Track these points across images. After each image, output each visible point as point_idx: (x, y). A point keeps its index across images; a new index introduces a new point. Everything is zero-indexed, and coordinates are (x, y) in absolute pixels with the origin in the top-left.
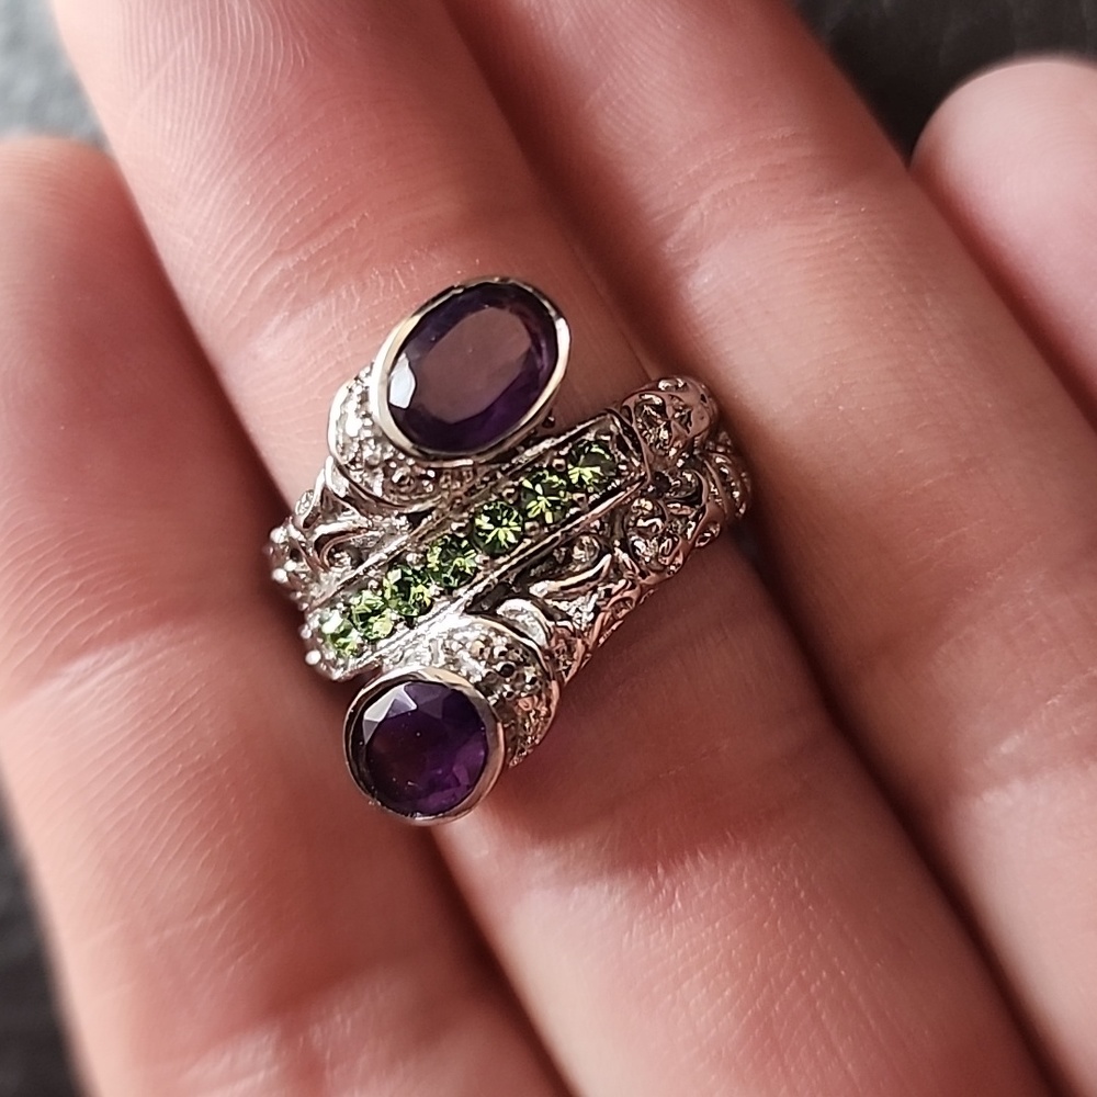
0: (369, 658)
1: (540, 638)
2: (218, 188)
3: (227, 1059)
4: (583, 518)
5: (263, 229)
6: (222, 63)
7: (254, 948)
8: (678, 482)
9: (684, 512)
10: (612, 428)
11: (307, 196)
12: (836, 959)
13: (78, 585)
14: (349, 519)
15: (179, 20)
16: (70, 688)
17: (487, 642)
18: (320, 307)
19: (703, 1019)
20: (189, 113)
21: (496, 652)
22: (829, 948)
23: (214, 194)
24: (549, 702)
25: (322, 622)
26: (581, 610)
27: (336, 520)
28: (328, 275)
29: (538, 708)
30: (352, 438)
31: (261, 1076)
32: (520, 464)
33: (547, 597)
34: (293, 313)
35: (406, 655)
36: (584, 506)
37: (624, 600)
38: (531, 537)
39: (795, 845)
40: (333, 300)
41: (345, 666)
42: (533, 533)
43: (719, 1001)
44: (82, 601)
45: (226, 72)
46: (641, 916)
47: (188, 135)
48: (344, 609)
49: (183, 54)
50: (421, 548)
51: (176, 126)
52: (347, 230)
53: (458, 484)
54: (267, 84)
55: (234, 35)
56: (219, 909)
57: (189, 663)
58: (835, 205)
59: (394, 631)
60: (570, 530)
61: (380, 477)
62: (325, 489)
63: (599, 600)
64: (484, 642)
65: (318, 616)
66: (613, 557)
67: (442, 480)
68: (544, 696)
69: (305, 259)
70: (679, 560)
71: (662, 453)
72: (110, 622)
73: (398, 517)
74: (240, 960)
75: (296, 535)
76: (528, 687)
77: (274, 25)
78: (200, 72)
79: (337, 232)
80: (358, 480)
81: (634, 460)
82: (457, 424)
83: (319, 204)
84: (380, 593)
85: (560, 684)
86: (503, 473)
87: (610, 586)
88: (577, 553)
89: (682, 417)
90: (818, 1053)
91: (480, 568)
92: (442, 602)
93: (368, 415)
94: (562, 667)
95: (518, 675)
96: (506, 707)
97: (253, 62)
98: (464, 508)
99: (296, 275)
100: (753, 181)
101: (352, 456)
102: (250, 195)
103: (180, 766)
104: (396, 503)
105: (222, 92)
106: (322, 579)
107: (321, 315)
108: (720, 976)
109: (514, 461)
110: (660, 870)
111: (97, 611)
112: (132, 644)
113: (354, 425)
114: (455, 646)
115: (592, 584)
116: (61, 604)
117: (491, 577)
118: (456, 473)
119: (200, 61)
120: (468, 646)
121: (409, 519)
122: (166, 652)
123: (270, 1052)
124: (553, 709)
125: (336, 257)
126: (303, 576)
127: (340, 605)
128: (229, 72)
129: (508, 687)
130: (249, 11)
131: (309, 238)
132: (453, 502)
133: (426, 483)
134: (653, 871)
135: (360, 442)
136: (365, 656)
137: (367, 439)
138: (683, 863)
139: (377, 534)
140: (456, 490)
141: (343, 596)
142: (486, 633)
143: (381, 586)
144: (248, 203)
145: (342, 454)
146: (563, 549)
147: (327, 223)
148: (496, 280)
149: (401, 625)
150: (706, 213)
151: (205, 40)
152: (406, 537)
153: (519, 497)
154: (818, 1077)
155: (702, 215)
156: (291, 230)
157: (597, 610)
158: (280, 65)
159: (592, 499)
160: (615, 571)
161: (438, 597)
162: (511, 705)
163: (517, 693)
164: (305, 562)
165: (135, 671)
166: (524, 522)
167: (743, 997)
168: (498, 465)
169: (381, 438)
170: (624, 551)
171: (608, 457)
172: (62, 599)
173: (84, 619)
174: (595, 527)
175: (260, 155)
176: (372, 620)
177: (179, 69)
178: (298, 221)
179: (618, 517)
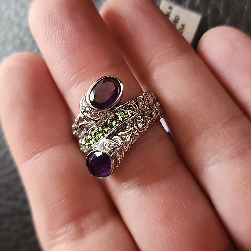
0: (90, 148)
1: (120, 143)
2: (63, 61)
3: (65, 229)
4: (128, 120)
5: (72, 69)
6: (63, 37)
7: (70, 208)
8: (147, 112)
9: (148, 118)
10: (133, 103)
11: (80, 62)
12: (181, 201)
13: (36, 140)
14: (85, 122)
15: (55, 28)
16: (35, 160)
17: (110, 144)
18: (83, 83)
19: (155, 213)
20: (57, 46)
21: (112, 146)
22: (180, 199)
23: (62, 62)
24: (122, 155)
25: (81, 142)
26: (128, 137)
27: (82, 122)
28: (84, 77)
29: (121, 156)
30: (84, 107)
31: (72, 232)
32: (115, 110)
33: (121, 135)
34: (78, 84)
35: (96, 147)
36: (128, 118)
37: (136, 135)
38: (118, 124)
39: (173, 181)
40: (85, 82)
41: (86, 150)
42: (118, 123)
43: (159, 210)
44: (37, 143)
45: (64, 38)
46: (144, 194)
47: (57, 50)
48: (85, 139)
49: (56, 35)
50: (98, 127)
51: (55, 49)
52: (87, 68)
53: (104, 115)
54: (72, 41)
55: (65, 31)
56: (63, 201)
57: (57, 154)
58: (180, 58)
59: (94, 143)
60: (125, 122)
61: (89, 114)
62: (80, 117)
63: (131, 135)
64: (109, 144)
65: (81, 141)
66: (134, 127)
67: (101, 114)
68: (121, 154)
69: (80, 74)
70: (147, 127)
71: (143, 107)
72: (43, 147)
73: (93, 121)
74: (67, 210)
75: (76, 126)
76: (118, 152)
77: (73, 29)
78: (59, 39)
79: (86, 69)
80: (85, 115)
81: (137, 109)
82: (102, 104)
83: (82, 64)
84: (91, 136)
85: (125, 152)
86: (112, 112)
87: (133, 133)
88: (127, 127)
89: (147, 100)
90: (178, 219)
91: (109, 130)
92: (102, 137)
93: (86, 103)
94: (125, 148)
95: (116, 150)
96: (114, 156)
97: (69, 37)
98: (105, 119)
99: (78, 77)
100: (164, 54)
101: (84, 110)
102: (69, 62)
103: (56, 174)
104: (92, 119)
105: (63, 42)
106: (81, 134)
107: (83, 84)
108: (159, 205)
109: (114, 110)
110: (147, 186)
111: (40, 145)
112: (47, 151)
113: (84, 104)
114: (104, 145)
115: (130, 132)
116: (33, 144)
117: (111, 132)
118: (103, 113)
119: (59, 36)
120: (107, 145)
121: (95, 122)
122: (53, 152)
123: (73, 227)
124: (123, 156)
125: (85, 73)
126: (77, 133)
127: (84, 138)
128: (65, 38)
129: (114, 152)
130: (68, 27)
131: (80, 70)
132: (103, 118)
133: (97, 115)
134: (146, 186)
135: (85, 108)
136: (89, 148)
137: (86, 107)
138: (151, 184)
139: (90, 125)
140: (103, 116)
141: (85, 137)
142: (110, 142)
143: (91, 135)
144: (69, 64)
145: (82, 110)
146: (124, 126)
147: (84, 67)
148: (109, 76)
149: (95, 142)
150: (156, 60)
151: (60, 32)
152: (95, 125)
153: (115, 116)
154: (178, 224)
155: (155, 61)
156: (77, 68)
157: (131, 137)
158: (74, 37)
159: (129, 116)
160: (134, 130)
161: (101, 136)
162: (115, 156)
163: (116, 153)
164: (77, 131)
165: (47, 156)
166: (117, 121)
167: (163, 209)
168: (111, 111)
169: (89, 107)
170: (136, 126)
171: (132, 108)
172: (34, 143)
173: (38, 147)
174: (130, 122)
175: (71, 55)
176: (90, 141)
177: (55, 38)
178: (78, 67)
179: (135, 120)
